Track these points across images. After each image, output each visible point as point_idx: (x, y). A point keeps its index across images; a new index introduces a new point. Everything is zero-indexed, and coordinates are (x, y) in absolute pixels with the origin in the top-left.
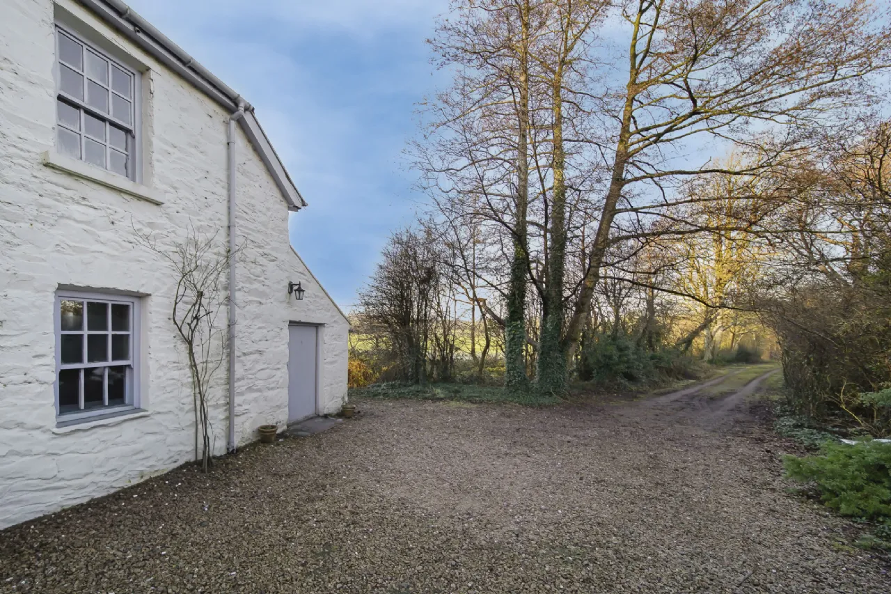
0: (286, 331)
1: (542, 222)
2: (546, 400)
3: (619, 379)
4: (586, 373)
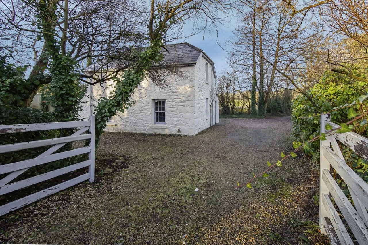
3: (278, 112)
4: (269, 111)
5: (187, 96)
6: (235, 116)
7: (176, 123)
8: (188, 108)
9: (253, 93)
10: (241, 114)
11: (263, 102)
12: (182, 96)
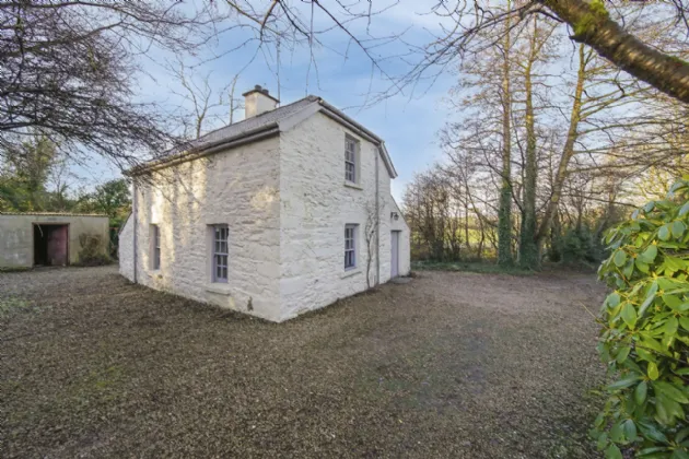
0: (390, 236)
1: (521, 162)
2: (526, 272)
3: (581, 261)
4: (554, 256)
5: (265, 215)
6: (455, 266)
7: (245, 284)
8: (268, 248)
9: (504, 211)
10: (470, 261)
11: (532, 233)
12: (257, 215)
